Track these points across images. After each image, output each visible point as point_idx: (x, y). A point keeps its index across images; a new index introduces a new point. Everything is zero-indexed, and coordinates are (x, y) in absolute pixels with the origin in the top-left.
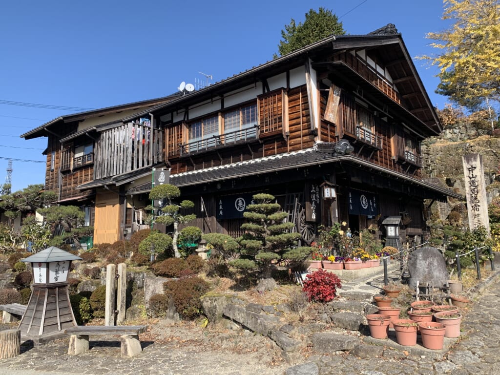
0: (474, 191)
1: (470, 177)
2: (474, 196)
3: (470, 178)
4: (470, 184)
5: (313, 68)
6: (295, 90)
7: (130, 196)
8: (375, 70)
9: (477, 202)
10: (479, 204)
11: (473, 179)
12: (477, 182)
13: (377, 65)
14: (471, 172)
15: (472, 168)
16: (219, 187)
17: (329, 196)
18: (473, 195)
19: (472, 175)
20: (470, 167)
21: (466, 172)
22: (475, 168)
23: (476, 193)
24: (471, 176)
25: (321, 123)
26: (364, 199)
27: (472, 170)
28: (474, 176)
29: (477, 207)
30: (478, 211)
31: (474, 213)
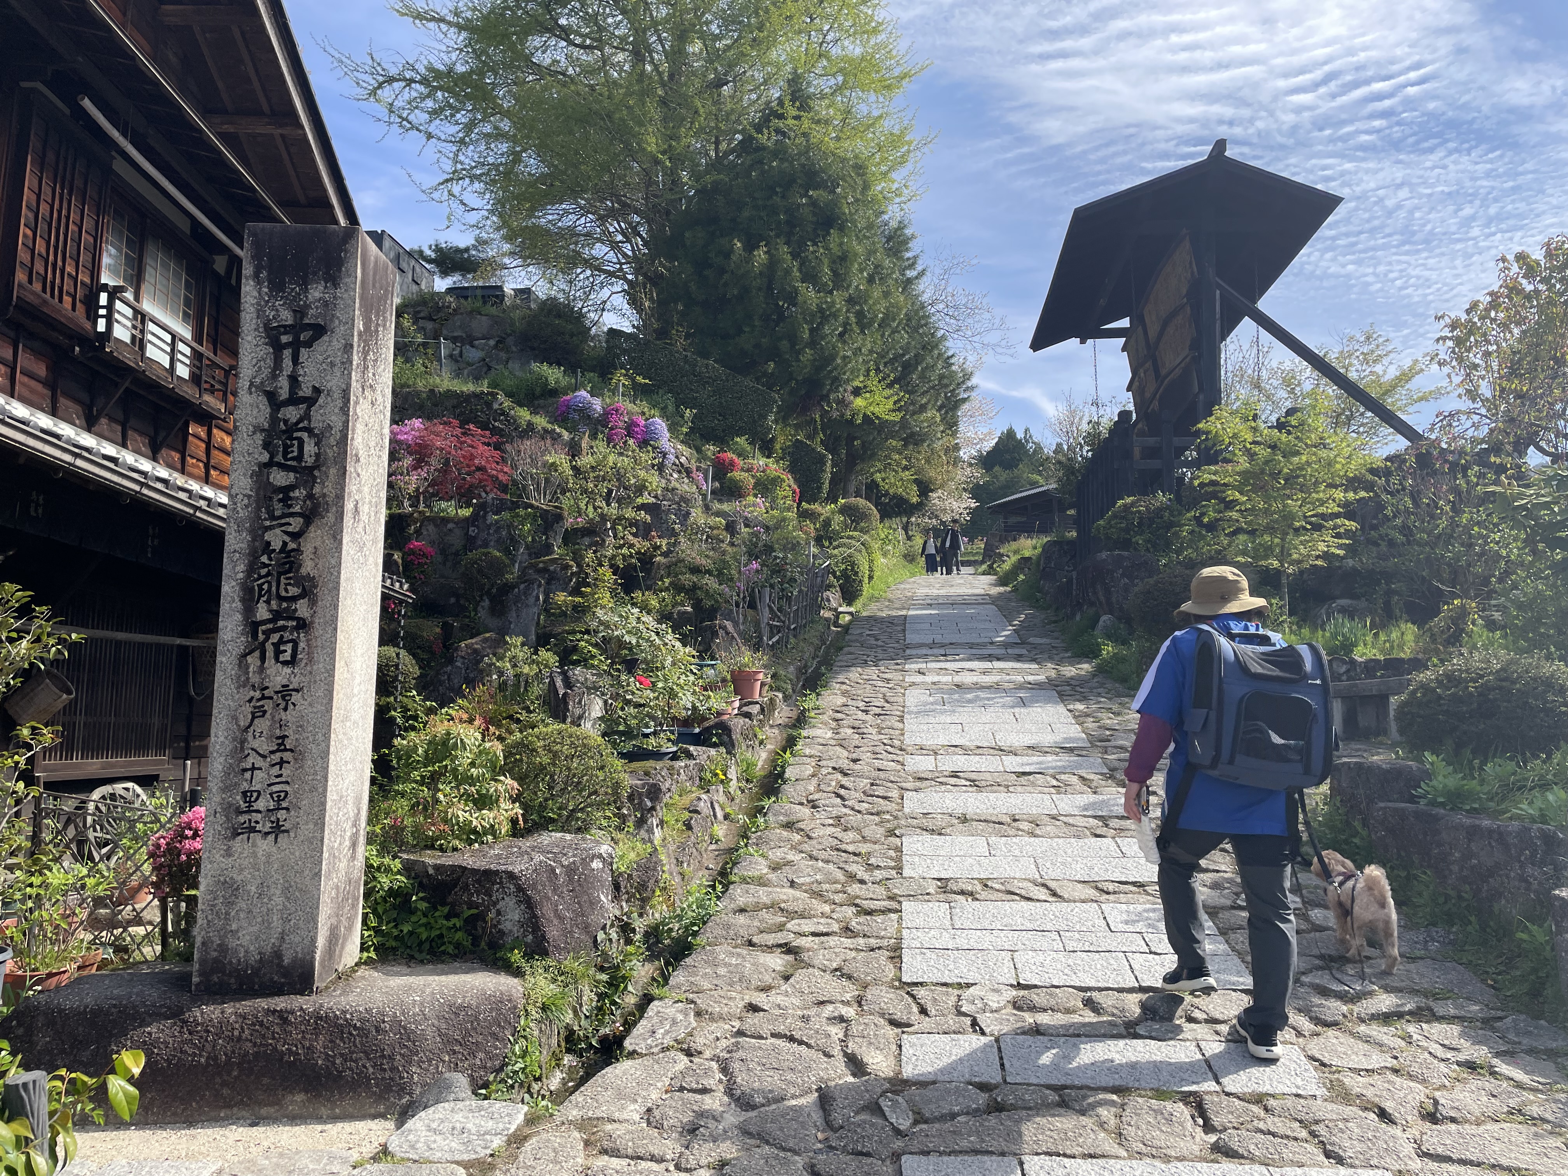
0: (286, 501)
1: (271, 396)
2: (276, 545)
4: (266, 445)
9: (293, 591)
11: (292, 413)
14: (287, 353)
18: (276, 538)
19: (294, 380)
20: (287, 317)
22: (321, 332)
23: (296, 524)
24: (284, 391)
27: (296, 346)
28: (306, 391)
29: (287, 635)
30: (292, 662)
31: (255, 679)
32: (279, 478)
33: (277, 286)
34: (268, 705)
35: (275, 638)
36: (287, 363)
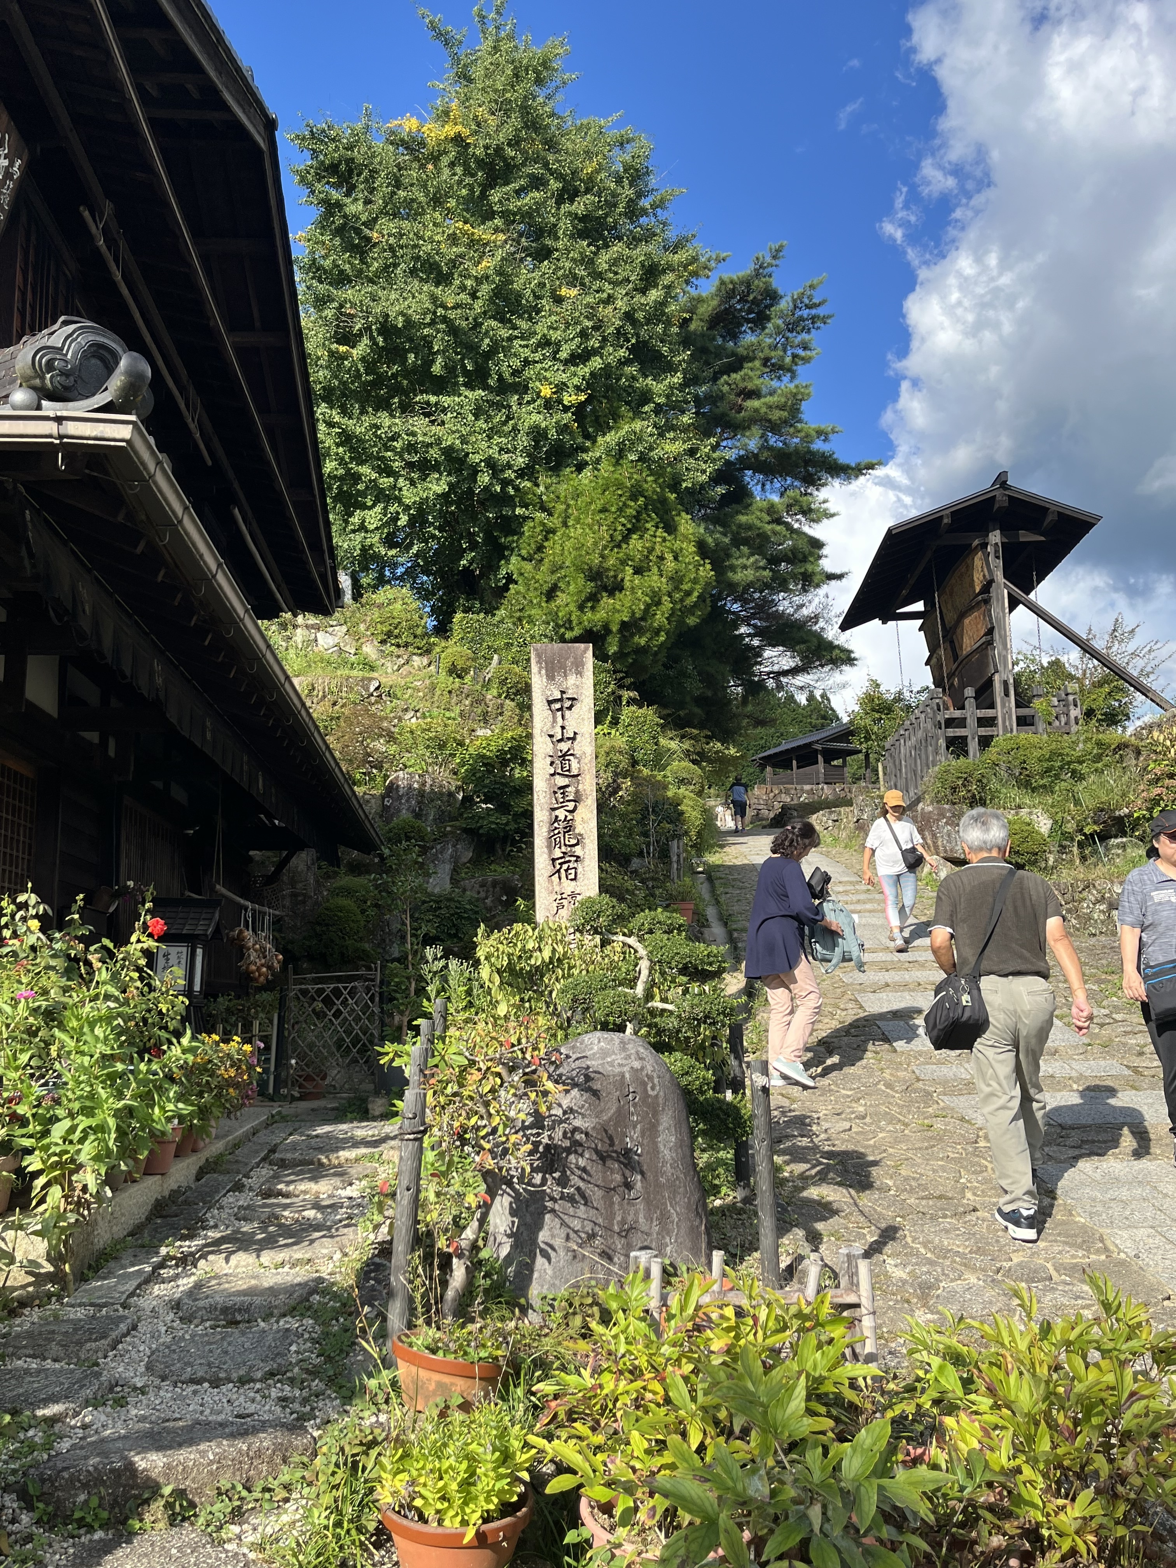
0: (565, 794)
1: (552, 738)
3: (554, 741)
4: (553, 765)
10: (578, 850)
11: (564, 746)
12: (576, 758)
14: (558, 715)
15: (564, 702)
18: (561, 815)
19: (563, 728)
20: (557, 695)
21: (541, 715)
22: (574, 700)
23: (571, 805)
24: (558, 735)
27: (563, 709)
28: (570, 733)
29: (572, 865)
30: (575, 879)
31: (557, 889)
32: (561, 781)
33: (551, 677)
34: (565, 902)
35: (565, 866)
36: (559, 719)
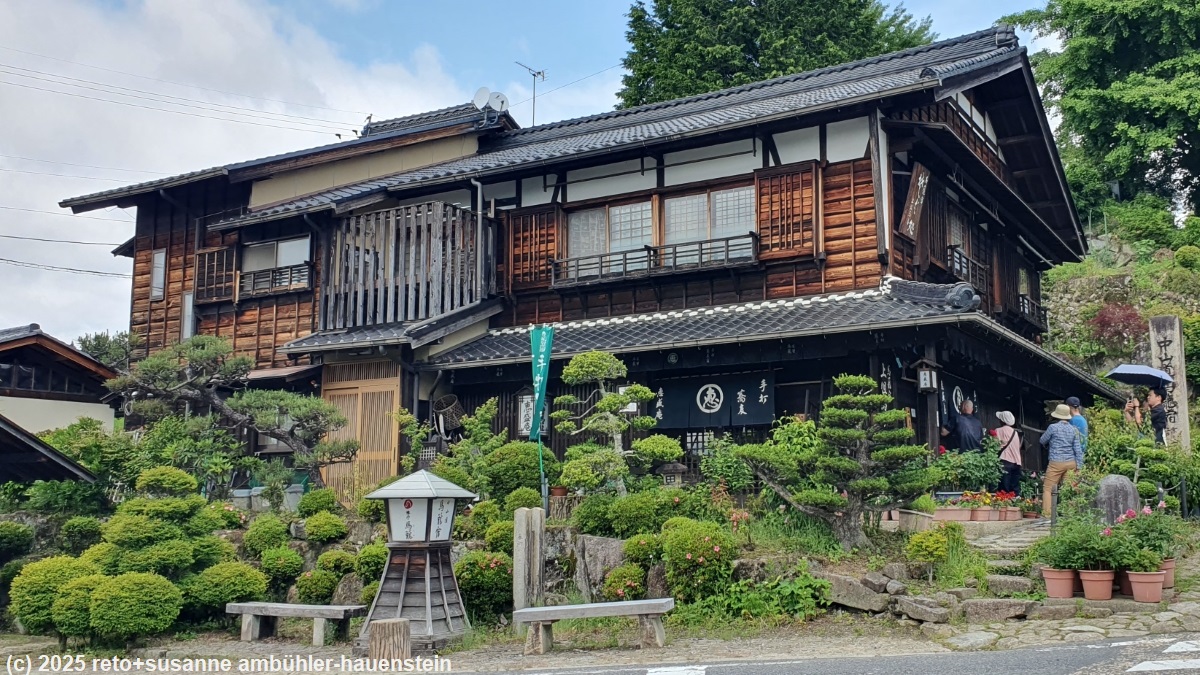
1: (1161, 359)
3: (1162, 361)
5: (883, 128)
6: (839, 167)
7: (437, 372)
8: (970, 119)
10: (1175, 409)
11: (1166, 363)
12: (1174, 368)
13: (973, 108)
14: (1163, 348)
15: (1165, 344)
16: (673, 359)
17: (928, 386)
19: (1165, 355)
20: (1162, 339)
21: (1154, 348)
22: (1171, 342)
24: (1164, 358)
25: (895, 240)
26: (958, 393)
27: (1165, 346)
28: (1169, 357)
33: (1159, 331)
36: (1164, 351)
